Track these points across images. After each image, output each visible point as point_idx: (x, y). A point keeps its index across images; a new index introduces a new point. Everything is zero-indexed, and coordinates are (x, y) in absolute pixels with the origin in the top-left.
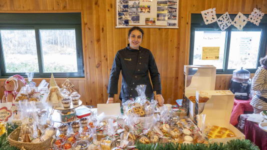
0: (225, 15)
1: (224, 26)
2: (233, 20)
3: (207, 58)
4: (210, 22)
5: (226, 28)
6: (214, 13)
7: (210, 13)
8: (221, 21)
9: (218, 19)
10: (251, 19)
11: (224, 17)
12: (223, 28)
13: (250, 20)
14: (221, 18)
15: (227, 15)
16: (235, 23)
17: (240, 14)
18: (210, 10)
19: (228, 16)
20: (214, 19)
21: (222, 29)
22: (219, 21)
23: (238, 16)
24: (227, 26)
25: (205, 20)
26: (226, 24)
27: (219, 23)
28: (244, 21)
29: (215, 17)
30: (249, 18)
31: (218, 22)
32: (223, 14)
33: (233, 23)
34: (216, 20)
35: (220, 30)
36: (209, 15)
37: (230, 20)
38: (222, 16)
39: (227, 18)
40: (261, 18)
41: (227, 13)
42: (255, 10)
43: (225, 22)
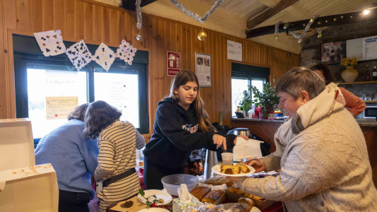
0: (79, 44)
1: (79, 61)
2: (93, 54)
3: (56, 116)
4: (53, 53)
5: (83, 65)
6: (60, 39)
7: (52, 38)
8: (74, 53)
9: (69, 50)
10: (121, 54)
11: (79, 47)
12: (79, 65)
13: (119, 56)
14: (72, 48)
15: (82, 45)
16: (98, 58)
17: (103, 45)
18: (51, 33)
19: (85, 46)
20: (60, 48)
21: (77, 67)
22: (70, 52)
23: (100, 49)
24: (85, 62)
25: (43, 49)
26: (83, 59)
27: (71, 57)
28: (111, 56)
29: (62, 45)
30: (118, 53)
31: (68, 54)
32: (75, 43)
33: (94, 58)
34: (63, 50)
35: (76, 70)
36: (50, 42)
37: (90, 54)
38: (74, 45)
39: (84, 50)
40: (133, 54)
41: (82, 41)
42: (124, 43)
43: (80, 55)
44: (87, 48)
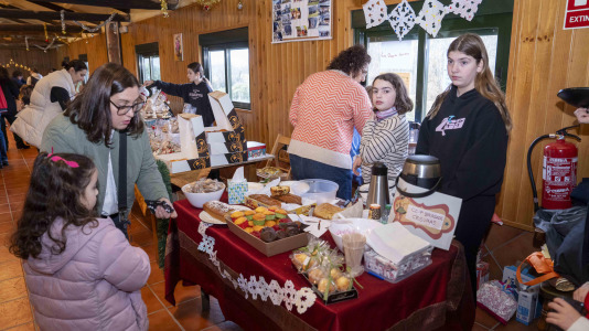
0: (401, 5)
1: (401, 28)
2: (417, 15)
4: (376, 24)
5: (405, 32)
6: (383, 4)
7: (376, 6)
8: (395, 18)
9: (390, 15)
10: (457, 6)
11: (400, 10)
12: (401, 33)
13: (454, 9)
14: (394, 13)
15: (404, 5)
16: (424, 19)
19: (408, 6)
20: (383, 16)
21: (399, 35)
22: (391, 18)
23: (426, 4)
24: (408, 27)
25: (368, 20)
26: (406, 24)
27: (393, 23)
28: (441, 12)
29: (385, 11)
31: (390, 20)
32: (396, 5)
33: (418, 20)
34: (386, 17)
35: (397, 39)
36: (375, 10)
37: (413, 14)
38: (396, 8)
39: (407, 11)
41: (404, 1)
43: (402, 19)
44: (410, 8)
